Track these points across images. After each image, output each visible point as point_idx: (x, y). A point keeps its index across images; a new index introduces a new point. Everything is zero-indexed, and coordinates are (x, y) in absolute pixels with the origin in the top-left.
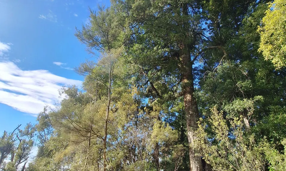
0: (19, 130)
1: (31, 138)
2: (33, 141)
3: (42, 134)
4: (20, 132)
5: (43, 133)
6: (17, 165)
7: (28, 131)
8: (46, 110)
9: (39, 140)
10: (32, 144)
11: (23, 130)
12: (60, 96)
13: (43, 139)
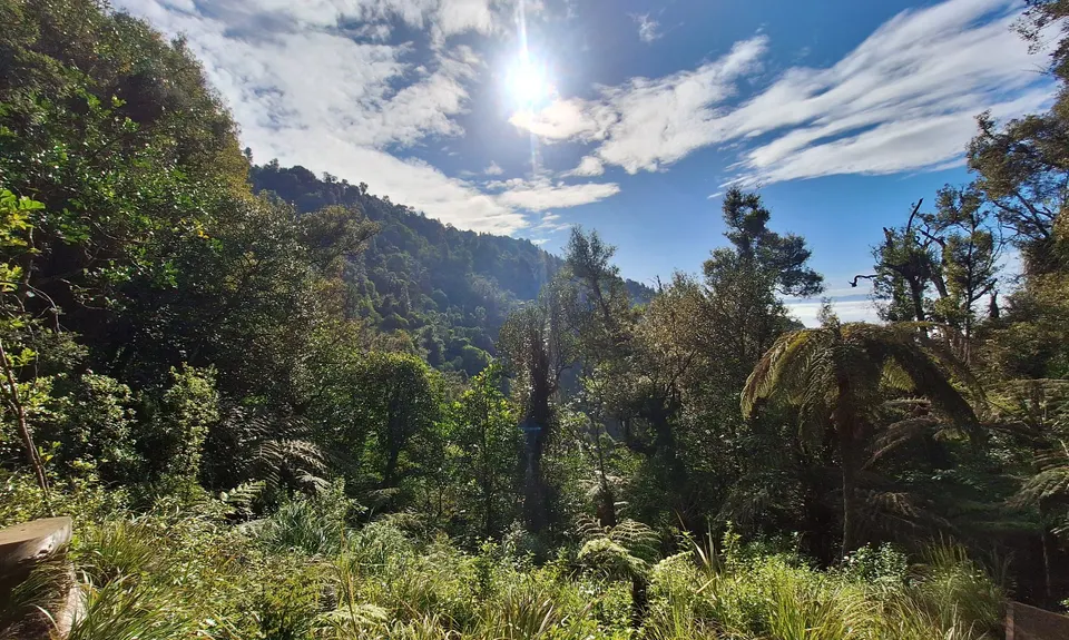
0: (922, 216)
1: (975, 227)
2: (988, 232)
3: (1011, 206)
4: (928, 219)
5: (1014, 202)
6: (968, 305)
7: (954, 209)
8: (991, 124)
9: (1012, 225)
10: (987, 242)
11: (935, 212)
12: (1031, 42)
13: (1023, 219)
